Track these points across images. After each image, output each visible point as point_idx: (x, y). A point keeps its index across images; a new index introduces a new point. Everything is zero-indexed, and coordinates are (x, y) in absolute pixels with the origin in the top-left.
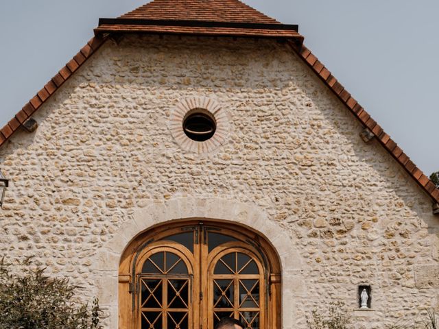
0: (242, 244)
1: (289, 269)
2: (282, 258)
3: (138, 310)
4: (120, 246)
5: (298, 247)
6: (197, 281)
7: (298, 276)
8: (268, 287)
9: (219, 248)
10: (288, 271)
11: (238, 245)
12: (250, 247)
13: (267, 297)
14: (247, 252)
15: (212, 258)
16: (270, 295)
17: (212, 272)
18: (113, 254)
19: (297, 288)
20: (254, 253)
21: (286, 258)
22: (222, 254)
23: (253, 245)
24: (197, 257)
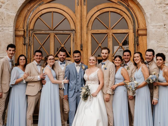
0: (114, 5)
1: (154, 24)
2: (148, 15)
3: (30, 59)
4: (15, 7)
5: (161, 5)
6: (78, 35)
7: (162, 29)
8: (136, 40)
9: (96, 9)
10: (153, 26)
11: (111, 6)
12: (121, 7)
13: (135, 47)
14: (118, 11)
15: (90, 17)
16: (138, 45)
17: (90, 28)
18: (10, 13)
19: (160, 40)
20: (124, 12)
21: (151, 15)
22: (98, 13)
23: (123, 5)
24: (78, 16)
